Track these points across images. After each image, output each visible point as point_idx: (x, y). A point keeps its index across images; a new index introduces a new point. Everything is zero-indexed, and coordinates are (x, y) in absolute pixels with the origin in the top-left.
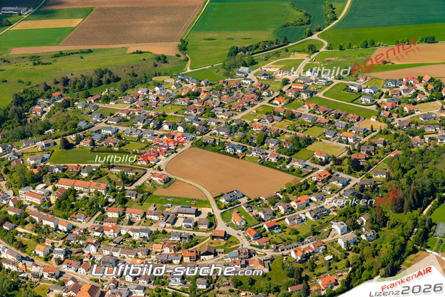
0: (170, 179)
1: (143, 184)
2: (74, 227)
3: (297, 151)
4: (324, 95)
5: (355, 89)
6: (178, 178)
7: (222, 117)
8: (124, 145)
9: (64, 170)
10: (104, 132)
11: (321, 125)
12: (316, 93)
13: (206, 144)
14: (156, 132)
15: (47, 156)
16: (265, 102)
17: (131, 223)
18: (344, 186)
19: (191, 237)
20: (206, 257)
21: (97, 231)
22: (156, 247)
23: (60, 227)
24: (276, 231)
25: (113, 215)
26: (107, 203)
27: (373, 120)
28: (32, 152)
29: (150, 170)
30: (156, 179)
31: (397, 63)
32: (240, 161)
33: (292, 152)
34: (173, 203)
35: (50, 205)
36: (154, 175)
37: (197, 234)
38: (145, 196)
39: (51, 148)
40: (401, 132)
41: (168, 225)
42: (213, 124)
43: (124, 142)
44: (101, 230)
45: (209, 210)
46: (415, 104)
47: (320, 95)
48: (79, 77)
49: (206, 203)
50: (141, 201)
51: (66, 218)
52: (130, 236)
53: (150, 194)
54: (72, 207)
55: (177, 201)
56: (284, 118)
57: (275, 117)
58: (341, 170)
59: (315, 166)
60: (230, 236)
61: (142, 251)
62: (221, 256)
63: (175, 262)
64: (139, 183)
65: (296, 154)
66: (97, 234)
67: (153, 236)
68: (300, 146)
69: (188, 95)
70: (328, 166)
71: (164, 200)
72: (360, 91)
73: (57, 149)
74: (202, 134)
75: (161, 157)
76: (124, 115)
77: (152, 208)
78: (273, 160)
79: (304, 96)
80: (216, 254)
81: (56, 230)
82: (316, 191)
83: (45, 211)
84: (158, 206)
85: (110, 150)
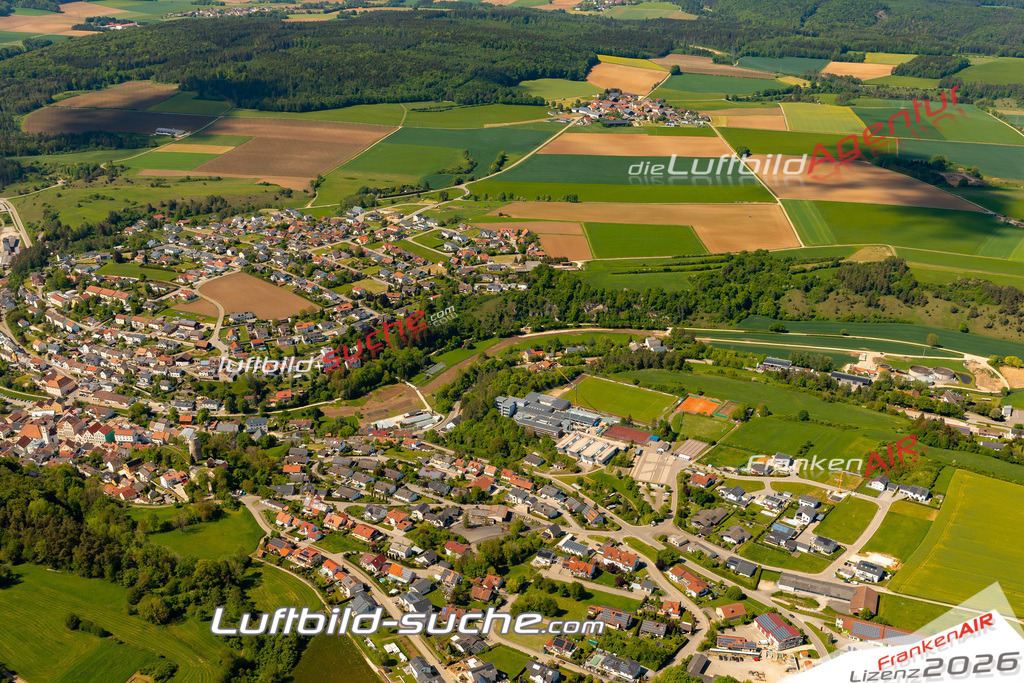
0: (196, 296)
1: (167, 299)
2: (81, 329)
3: (339, 285)
4: (414, 239)
5: (447, 236)
6: (204, 297)
7: (293, 248)
8: (176, 264)
9: (102, 280)
10: (167, 251)
11: (383, 265)
12: (407, 236)
13: (254, 271)
14: (217, 257)
15: (95, 267)
16: (349, 241)
17: (133, 330)
18: (361, 319)
19: (179, 346)
20: (180, 363)
21: (97, 333)
22: (141, 351)
23: (69, 329)
24: (261, 349)
25: (120, 321)
26: (123, 311)
27: (440, 265)
28: (86, 263)
29: (184, 288)
30: (182, 295)
31: (514, 216)
32: (278, 288)
33: (332, 286)
34: (183, 317)
35: (70, 309)
36: (182, 292)
37: (185, 343)
38: (162, 308)
39: (105, 261)
40: (457, 279)
41: (164, 334)
42: (278, 254)
43: (177, 261)
44: (101, 333)
45: (212, 326)
46: (494, 254)
47: (409, 239)
48: (187, 201)
49: (214, 320)
50: (155, 313)
51: (78, 321)
52: (124, 340)
53: (167, 307)
54: (89, 312)
55: (189, 316)
56: (353, 255)
57: (343, 254)
58: (369, 306)
59: (345, 299)
60: (214, 348)
61: (126, 353)
62: (196, 363)
63: (152, 365)
64: (164, 298)
65: (337, 288)
66: (97, 336)
67: (145, 342)
68: (345, 281)
69: (278, 227)
70: (359, 301)
71: (177, 313)
72: (451, 238)
73: (110, 262)
74: (260, 262)
75: (204, 278)
76: (199, 238)
77: (161, 319)
78: (309, 290)
79: (392, 238)
80: (191, 361)
81: (63, 331)
82: (330, 320)
83: (62, 313)
84: (168, 318)
85: (159, 267)
